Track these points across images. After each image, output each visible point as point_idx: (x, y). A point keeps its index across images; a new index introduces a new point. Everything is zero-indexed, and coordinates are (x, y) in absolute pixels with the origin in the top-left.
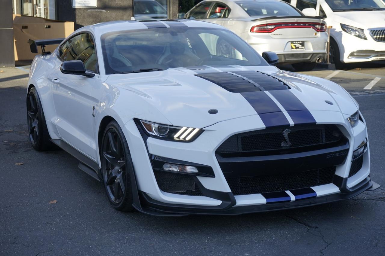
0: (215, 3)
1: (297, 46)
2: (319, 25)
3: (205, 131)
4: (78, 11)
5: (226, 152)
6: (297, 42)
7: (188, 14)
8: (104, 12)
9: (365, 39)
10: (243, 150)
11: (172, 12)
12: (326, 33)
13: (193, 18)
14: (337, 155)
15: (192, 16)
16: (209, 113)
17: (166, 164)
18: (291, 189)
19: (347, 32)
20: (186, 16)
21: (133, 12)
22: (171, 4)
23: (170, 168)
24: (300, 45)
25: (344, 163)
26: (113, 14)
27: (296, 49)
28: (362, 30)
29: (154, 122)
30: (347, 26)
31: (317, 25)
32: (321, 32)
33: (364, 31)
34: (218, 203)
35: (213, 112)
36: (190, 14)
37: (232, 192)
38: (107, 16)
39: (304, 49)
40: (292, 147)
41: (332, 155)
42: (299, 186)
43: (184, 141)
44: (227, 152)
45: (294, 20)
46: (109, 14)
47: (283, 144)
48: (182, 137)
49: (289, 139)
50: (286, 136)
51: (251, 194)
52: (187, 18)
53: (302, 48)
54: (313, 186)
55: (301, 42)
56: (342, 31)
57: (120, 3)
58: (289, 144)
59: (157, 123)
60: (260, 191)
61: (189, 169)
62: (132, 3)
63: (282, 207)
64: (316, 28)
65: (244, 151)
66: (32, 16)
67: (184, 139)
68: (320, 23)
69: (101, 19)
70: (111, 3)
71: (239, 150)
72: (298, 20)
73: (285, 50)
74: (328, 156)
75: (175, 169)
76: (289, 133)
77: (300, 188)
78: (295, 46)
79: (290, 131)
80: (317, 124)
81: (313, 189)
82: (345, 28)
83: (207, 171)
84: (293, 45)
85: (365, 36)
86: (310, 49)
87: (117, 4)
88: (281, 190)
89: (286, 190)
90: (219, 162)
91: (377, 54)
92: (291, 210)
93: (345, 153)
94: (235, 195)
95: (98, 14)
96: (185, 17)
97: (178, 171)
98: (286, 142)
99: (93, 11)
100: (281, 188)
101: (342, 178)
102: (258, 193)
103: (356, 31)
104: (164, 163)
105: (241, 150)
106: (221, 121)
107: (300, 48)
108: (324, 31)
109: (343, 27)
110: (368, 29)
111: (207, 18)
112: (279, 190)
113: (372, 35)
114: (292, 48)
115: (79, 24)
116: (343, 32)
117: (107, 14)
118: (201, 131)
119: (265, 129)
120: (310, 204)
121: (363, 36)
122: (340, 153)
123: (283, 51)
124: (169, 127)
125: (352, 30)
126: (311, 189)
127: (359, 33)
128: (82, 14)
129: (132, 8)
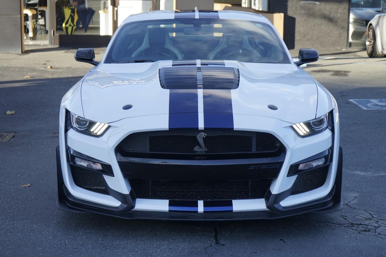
3: (111, 127)
4: (290, 3)
8: (318, 4)
14: (264, 167)
16: (123, 110)
17: (76, 158)
18: (206, 199)
21: (349, 5)
23: (81, 162)
26: (328, 6)
29: (74, 114)
38: (320, 9)
40: (208, 153)
41: (256, 166)
42: (217, 197)
43: (96, 136)
44: (133, 152)
46: (323, 6)
47: (196, 149)
48: (95, 132)
49: (205, 144)
50: (201, 141)
51: (158, 199)
54: (234, 199)
58: (204, 149)
60: (169, 197)
63: (185, 218)
65: (152, 152)
66: (249, 7)
67: (97, 133)
69: (314, 11)
71: (146, 151)
74: (251, 168)
75: (84, 164)
76: (204, 137)
77: (218, 199)
79: (206, 135)
80: (234, 130)
83: (108, 169)
88: (193, 199)
89: (200, 200)
90: (118, 160)
93: (277, 166)
95: (311, 6)
97: (86, 166)
98: (201, 147)
99: (306, 3)
100: (194, 197)
101: (271, 194)
102: (165, 199)
104: (74, 157)
112: (191, 199)
115: (291, 16)
117: (321, 6)
119: (168, 130)
120: (222, 218)
122: (269, 165)
128: (294, 6)
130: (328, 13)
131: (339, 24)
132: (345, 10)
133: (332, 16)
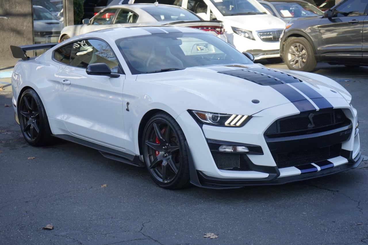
0: (120, 9)
1: (202, 48)
2: (219, 28)
3: (253, 117)
5: (269, 133)
6: (201, 45)
7: (92, 19)
8: (6, 19)
9: (254, 39)
10: (281, 131)
11: (68, 18)
12: (224, 36)
13: (97, 23)
14: (346, 133)
15: (96, 22)
16: (252, 103)
17: (222, 146)
18: (314, 162)
19: (238, 34)
20: (91, 22)
21: (32, 18)
22: (67, 11)
23: (225, 149)
24: (204, 47)
25: (349, 139)
26: (14, 20)
27: (201, 51)
28: (251, 32)
29: (208, 112)
30: (238, 28)
31: (217, 28)
32: (221, 34)
33: (253, 32)
34: (266, 175)
35: (256, 102)
36: (94, 20)
37: (277, 166)
38: (8, 23)
39: (208, 51)
40: (315, 128)
41: (343, 133)
43: (235, 126)
45: (199, 24)
46: (11, 20)
47: (309, 126)
48: (232, 124)
50: (311, 120)
51: (287, 167)
52: (91, 24)
53: (206, 50)
54: (328, 159)
55: (205, 45)
56: (233, 33)
57: (20, 10)
58: (313, 125)
59: (210, 113)
60: (294, 164)
61: (240, 149)
62: (31, 11)
63: (312, 177)
64: (217, 31)
65: (282, 133)
67: (234, 124)
68: (220, 27)
69: (2, 25)
70: (12, 10)
71: (278, 132)
72: (202, 24)
73: (192, 52)
74: (341, 134)
75: (229, 150)
77: (320, 160)
78: (200, 48)
79: (314, 115)
80: (334, 108)
81: (330, 161)
82: (236, 30)
83: (257, 150)
84: (198, 47)
85: (253, 37)
86: (213, 51)
87: (17, 11)
88: (308, 163)
89: (312, 163)
90: (267, 142)
91: (264, 53)
92: (318, 178)
93: (350, 131)
94: (279, 168)
96: (89, 23)
97: (232, 151)
98: (311, 124)
101: (349, 151)
102: (292, 166)
103: (245, 32)
104: (220, 145)
105: (280, 132)
106: (264, 109)
107: (204, 49)
108: (222, 34)
109: (235, 30)
110: (256, 31)
111: (114, 23)
113: (260, 36)
114: (198, 50)
116: (235, 34)
117: (8, 21)
118: (250, 118)
119: (299, 113)
120: (331, 172)
121: (251, 37)
122: (348, 131)
123: (190, 53)
124: (219, 115)
125: (242, 32)
126: (328, 161)
127: (248, 34)
129: (32, 15)
130: (15, 27)
131: (25, 36)
132: (30, 23)
133: (19, 29)
